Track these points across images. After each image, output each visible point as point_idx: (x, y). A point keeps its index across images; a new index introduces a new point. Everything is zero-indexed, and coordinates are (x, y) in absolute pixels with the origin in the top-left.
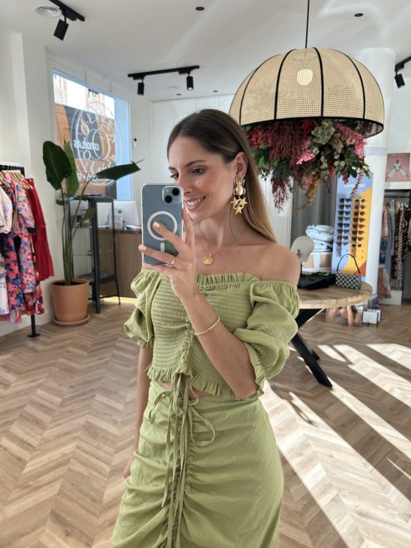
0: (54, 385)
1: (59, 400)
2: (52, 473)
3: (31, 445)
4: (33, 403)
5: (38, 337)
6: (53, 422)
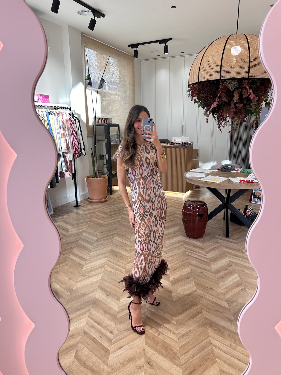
0: (93, 231)
1: (96, 238)
2: (96, 271)
3: (85, 259)
4: (82, 239)
5: (79, 207)
6: (94, 249)
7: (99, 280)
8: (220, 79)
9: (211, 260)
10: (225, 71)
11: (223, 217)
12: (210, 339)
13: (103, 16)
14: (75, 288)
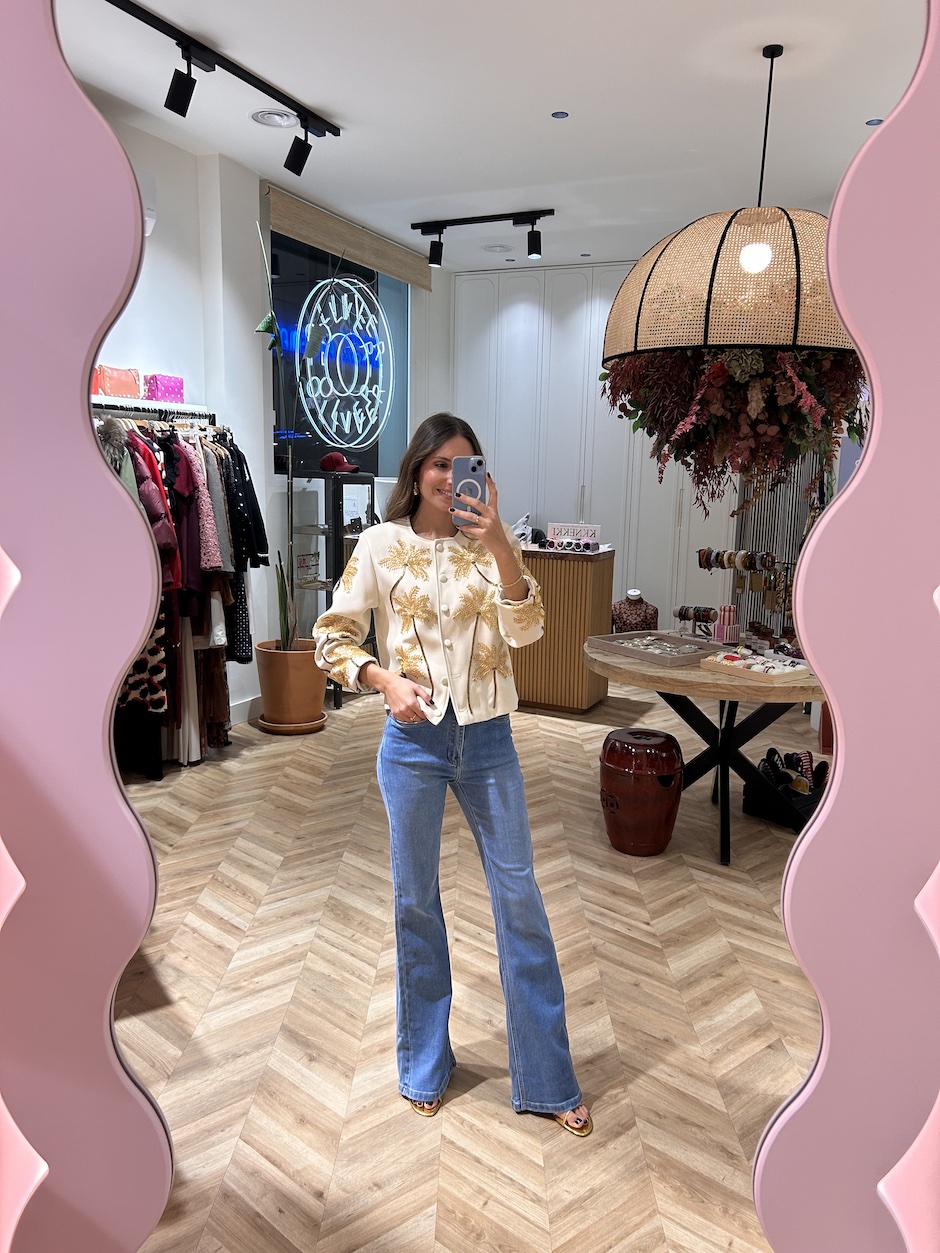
0: (270, 833)
1: (278, 858)
2: (277, 971)
3: (238, 928)
4: (232, 860)
6: (271, 894)
7: (284, 1004)
8: (705, 345)
9: (667, 941)
10: (721, 320)
11: (709, 793)
12: (658, 1221)
13: (336, 131)
14: (198, 1032)
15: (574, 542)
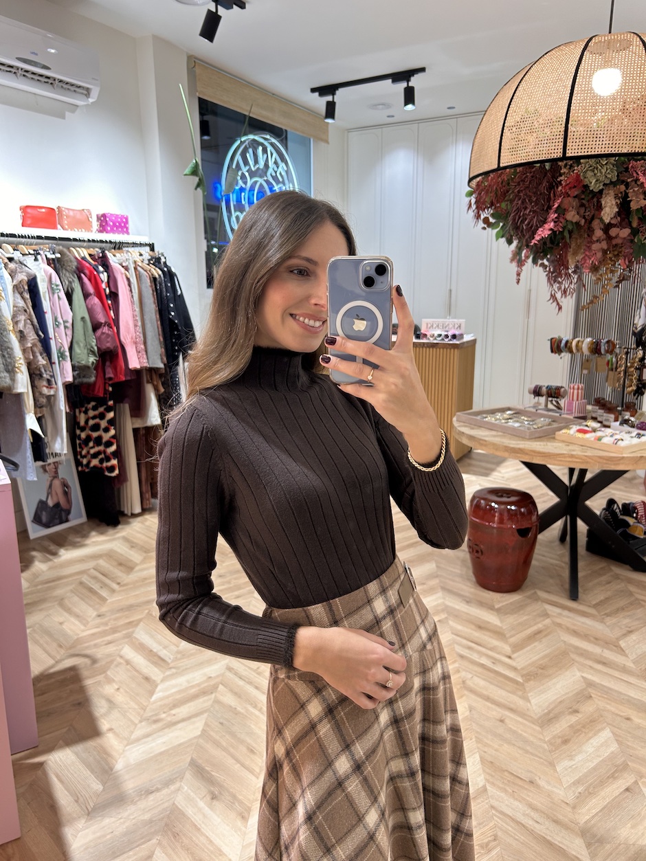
2: (192, 703)
3: (164, 660)
8: (564, 158)
13: (241, 5)
14: (119, 766)
15: (444, 333)
